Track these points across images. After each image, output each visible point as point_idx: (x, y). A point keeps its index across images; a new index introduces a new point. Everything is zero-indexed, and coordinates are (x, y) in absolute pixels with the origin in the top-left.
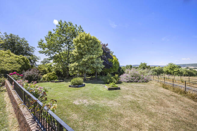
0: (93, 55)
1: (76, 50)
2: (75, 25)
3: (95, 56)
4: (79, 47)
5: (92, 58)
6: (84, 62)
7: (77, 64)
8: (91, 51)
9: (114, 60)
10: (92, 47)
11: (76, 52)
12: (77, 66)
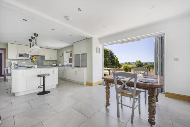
3: (107, 59)
8: (105, 56)
10: (106, 54)
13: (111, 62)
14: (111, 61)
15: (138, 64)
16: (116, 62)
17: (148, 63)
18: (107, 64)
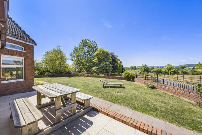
0: (107, 62)
1: (96, 59)
2: (91, 41)
3: (108, 63)
4: (98, 58)
5: (106, 64)
6: (102, 66)
7: (97, 68)
8: (105, 60)
9: (118, 64)
10: (106, 57)
11: (96, 61)
12: (97, 69)
13: (112, 67)
14: (112, 65)
15: (144, 69)
16: (119, 66)
17: (155, 68)
18: (108, 69)
